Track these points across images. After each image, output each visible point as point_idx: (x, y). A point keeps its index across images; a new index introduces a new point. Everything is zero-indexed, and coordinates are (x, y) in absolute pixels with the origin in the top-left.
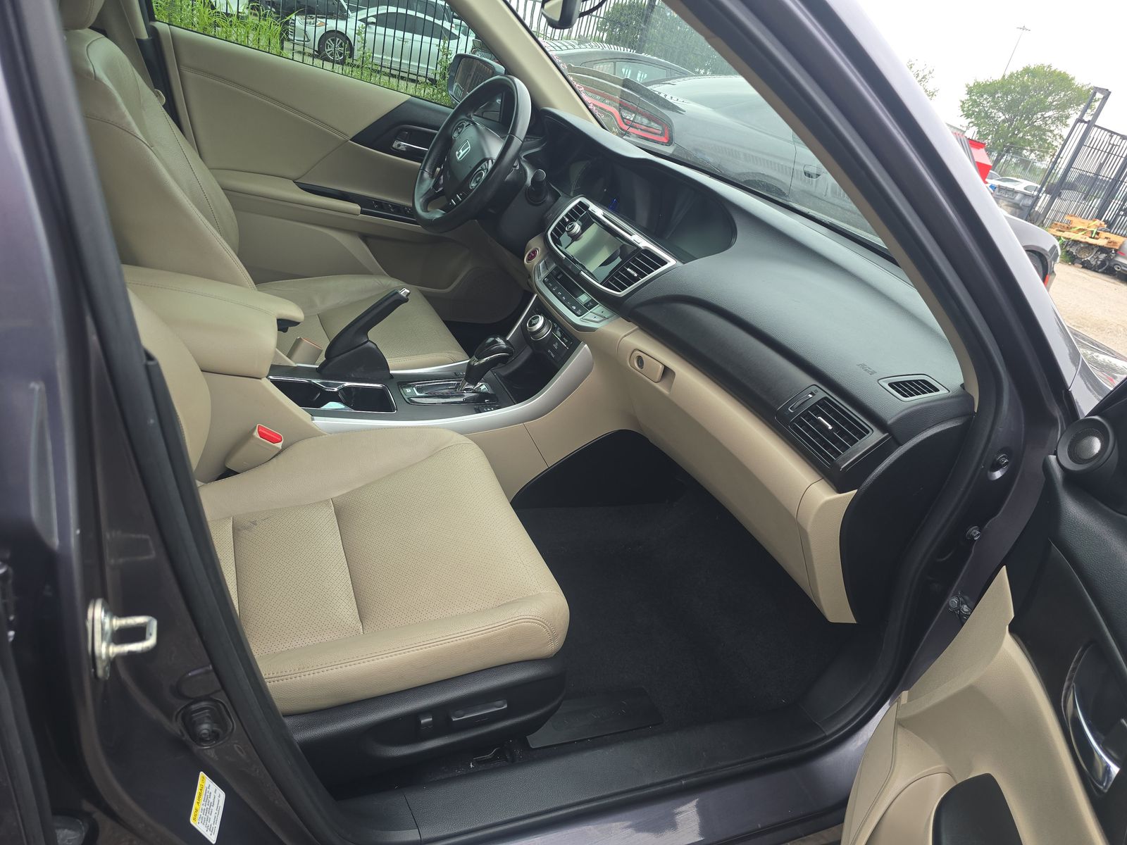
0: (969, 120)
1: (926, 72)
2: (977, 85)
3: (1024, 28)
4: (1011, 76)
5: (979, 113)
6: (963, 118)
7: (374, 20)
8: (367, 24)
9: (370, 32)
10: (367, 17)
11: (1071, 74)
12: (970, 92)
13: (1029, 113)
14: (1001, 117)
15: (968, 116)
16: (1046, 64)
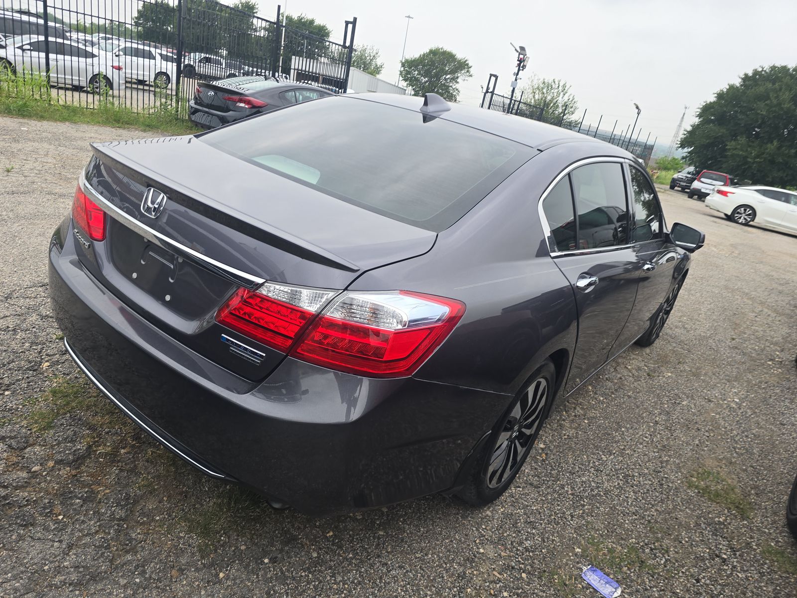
0: (406, 83)
1: (374, 54)
2: (407, 61)
3: (409, 17)
4: (424, 54)
5: (412, 78)
6: (403, 82)
7: (28, 47)
8: (23, 50)
9: (26, 56)
10: (23, 45)
11: (454, 52)
12: (403, 65)
13: (438, 76)
14: (424, 80)
15: (406, 80)
16: (440, 47)
